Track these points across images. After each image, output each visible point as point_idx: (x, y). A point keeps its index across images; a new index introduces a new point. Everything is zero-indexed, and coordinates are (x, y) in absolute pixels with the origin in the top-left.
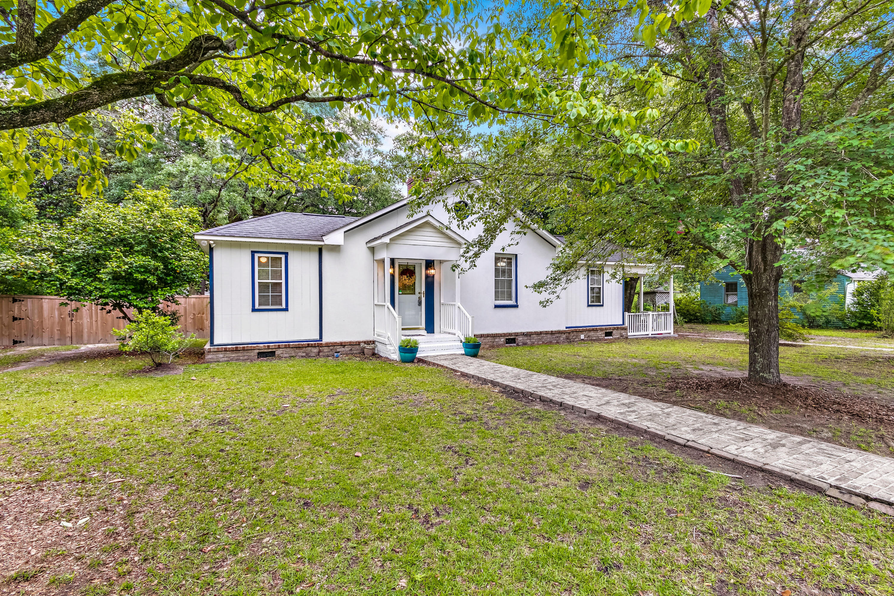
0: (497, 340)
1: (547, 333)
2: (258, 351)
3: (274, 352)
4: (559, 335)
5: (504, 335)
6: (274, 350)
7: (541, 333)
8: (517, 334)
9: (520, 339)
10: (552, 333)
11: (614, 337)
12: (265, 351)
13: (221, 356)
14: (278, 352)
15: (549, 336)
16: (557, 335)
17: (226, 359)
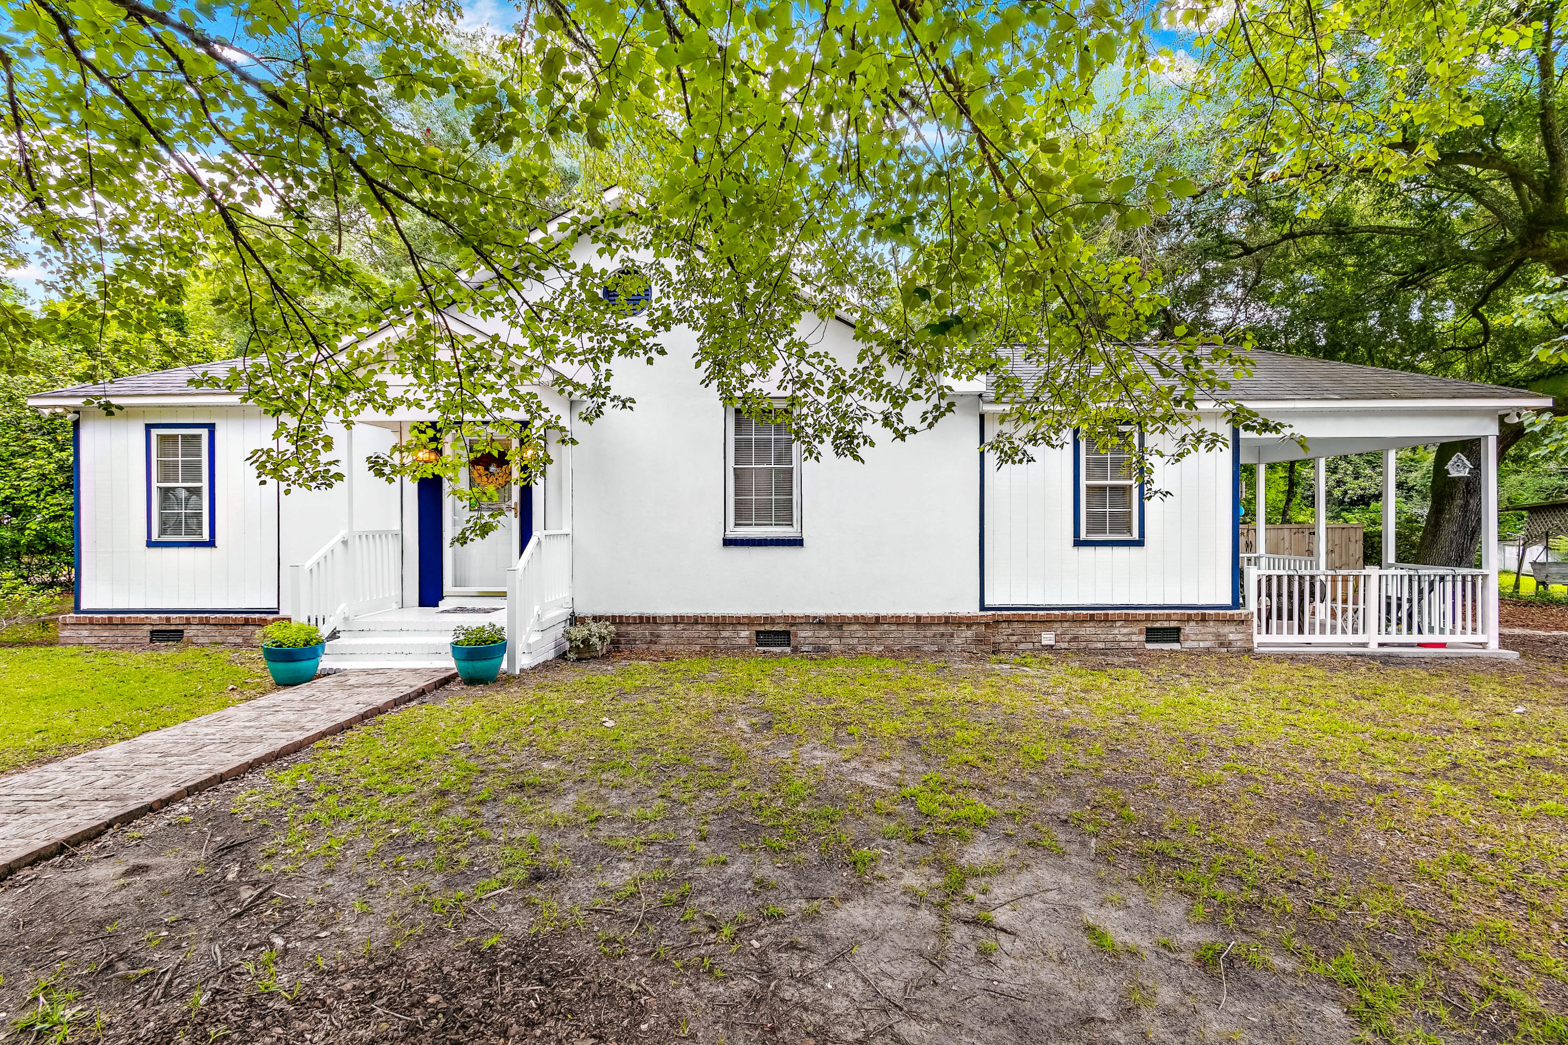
0: (725, 634)
1: (900, 621)
2: (150, 628)
3: (182, 631)
4: (949, 629)
5: (750, 621)
6: (181, 628)
7: (877, 621)
8: (793, 621)
9: (804, 634)
10: (919, 622)
11: (1188, 644)
12: (164, 628)
13: (86, 633)
14: (189, 632)
15: (908, 631)
16: (942, 629)
17: (93, 640)
